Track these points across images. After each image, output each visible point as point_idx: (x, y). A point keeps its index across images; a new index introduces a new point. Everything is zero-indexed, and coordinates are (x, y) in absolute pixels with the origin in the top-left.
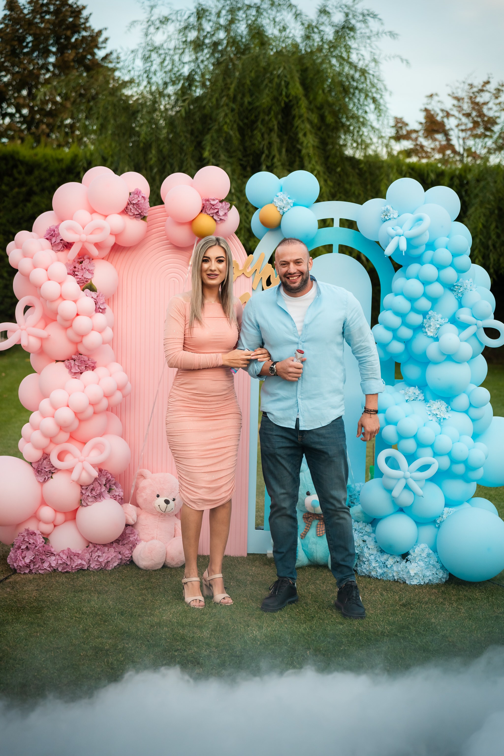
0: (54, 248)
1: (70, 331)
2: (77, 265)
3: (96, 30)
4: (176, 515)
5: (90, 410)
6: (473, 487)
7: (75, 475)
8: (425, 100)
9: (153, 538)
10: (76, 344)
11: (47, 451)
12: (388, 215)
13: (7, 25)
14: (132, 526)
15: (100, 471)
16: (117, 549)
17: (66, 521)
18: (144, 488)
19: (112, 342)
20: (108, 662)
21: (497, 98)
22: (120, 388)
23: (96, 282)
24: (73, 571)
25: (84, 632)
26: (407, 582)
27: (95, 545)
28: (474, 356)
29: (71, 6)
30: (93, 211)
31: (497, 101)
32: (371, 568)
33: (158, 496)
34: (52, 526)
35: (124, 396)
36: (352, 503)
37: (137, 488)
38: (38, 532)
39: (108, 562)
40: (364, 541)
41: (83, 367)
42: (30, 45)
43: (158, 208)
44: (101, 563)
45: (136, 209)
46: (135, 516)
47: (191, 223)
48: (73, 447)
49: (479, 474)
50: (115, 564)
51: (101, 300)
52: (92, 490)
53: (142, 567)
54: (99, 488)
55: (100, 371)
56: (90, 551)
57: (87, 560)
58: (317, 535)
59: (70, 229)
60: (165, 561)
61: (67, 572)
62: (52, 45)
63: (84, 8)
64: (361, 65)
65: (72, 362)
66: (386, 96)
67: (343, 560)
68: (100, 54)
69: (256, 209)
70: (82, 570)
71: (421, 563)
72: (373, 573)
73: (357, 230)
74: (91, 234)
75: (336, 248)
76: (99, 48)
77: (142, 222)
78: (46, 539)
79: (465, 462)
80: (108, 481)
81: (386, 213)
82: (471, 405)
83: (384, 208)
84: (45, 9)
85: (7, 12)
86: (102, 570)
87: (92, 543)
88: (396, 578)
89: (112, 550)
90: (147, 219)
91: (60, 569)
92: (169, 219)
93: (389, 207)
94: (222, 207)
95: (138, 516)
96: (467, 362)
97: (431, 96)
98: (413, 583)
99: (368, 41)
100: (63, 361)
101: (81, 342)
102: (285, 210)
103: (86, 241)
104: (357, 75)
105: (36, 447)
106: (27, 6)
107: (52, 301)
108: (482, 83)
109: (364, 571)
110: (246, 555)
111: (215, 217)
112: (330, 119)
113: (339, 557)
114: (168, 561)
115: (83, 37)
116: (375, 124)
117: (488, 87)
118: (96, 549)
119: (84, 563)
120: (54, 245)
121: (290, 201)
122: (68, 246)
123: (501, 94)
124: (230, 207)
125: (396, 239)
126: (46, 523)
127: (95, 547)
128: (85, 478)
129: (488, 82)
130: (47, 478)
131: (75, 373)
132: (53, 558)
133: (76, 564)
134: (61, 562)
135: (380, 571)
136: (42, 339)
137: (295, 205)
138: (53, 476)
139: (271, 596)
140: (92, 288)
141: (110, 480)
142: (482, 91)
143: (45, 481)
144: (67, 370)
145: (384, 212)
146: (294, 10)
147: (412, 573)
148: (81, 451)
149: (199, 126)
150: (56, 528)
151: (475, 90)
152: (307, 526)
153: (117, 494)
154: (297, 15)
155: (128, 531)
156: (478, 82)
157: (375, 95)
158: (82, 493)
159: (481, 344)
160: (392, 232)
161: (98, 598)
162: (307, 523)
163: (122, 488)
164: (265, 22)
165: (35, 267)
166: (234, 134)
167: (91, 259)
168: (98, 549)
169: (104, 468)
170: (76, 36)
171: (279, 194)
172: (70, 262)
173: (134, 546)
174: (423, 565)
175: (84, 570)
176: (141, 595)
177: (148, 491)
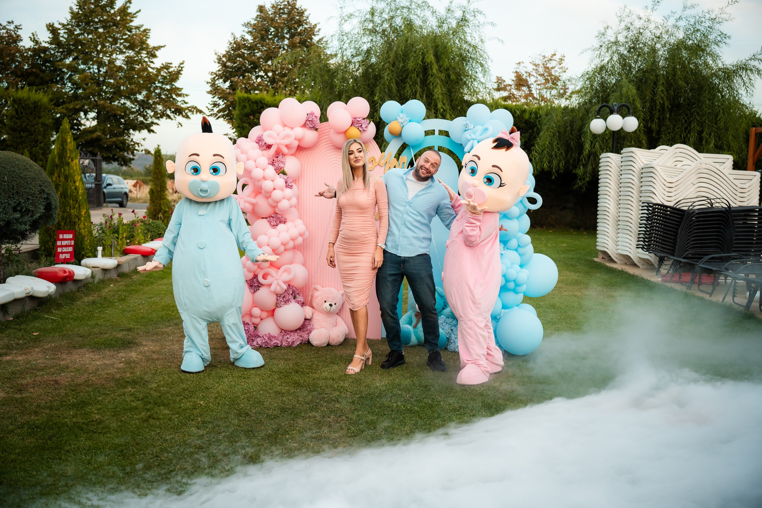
0: (261, 148)
1: (270, 200)
2: (275, 159)
3: (313, 24)
4: (337, 314)
5: (282, 248)
6: (521, 297)
7: (273, 288)
8: (516, 66)
9: (322, 327)
10: (274, 207)
11: (256, 273)
12: (468, 127)
13: (258, 21)
14: (309, 320)
15: (289, 285)
16: (299, 334)
17: (268, 317)
18: (317, 297)
19: (297, 206)
20: (282, 400)
21: (560, 64)
22: (301, 235)
23: (286, 169)
25: (271, 382)
28: (521, 215)
29: (298, 9)
30: (285, 126)
31: (560, 66)
33: (325, 302)
34: (259, 320)
35: (304, 240)
36: (445, 307)
37: (312, 297)
38: (250, 323)
39: (293, 342)
40: (452, 330)
41: (278, 222)
42: (273, 33)
43: (325, 124)
44: (289, 342)
45: (311, 124)
46: (311, 314)
47: (345, 132)
48: (272, 271)
49: (524, 288)
50: (298, 343)
51: (289, 181)
52: (284, 297)
53: (314, 345)
54: (288, 296)
55: (289, 224)
56: (283, 335)
57: (280, 341)
59: (270, 136)
61: (268, 348)
62: (287, 33)
63: (306, 10)
64: (473, 43)
65: (271, 218)
66: (489, 62)
67: (432, 340)
68: (316, 39)
69: (387, 124)
70: (277, 346)
73: (449, 137)
74: (283, 139)
76: (314, 35)
77: (315, 132)
78: (256, 328)
79: (514, 281)
80: (294, 292)
81: (466, 125)
82: (519, 245)
83: (465, 123)
84: (282, 11)
85: (259, 13)
86: (290, 347)
87: (283, 330)
89: (296, 334)
90: (319, 130)
91: (264, 346)
92: (332, 130)
93: (468, 122)
94: (364, 123)
95: (313, 314)
96: (517, 218)
97: (519, 63)
99: (478, 28)
100: (266, 218)
101: (277, 206)
102: (404, 124)
103: (280, 144)
104: (471, 50)
106: (271, 9)
107: (259, 181)
108: (551, 55)
110: (380, 339)
111: (360, 129)
112: (453, 77)
113: (430, 338)
114: (330, 342)
115: (305, 28)
116: (483, 80)
117: (555, 57)
119: (278, 342)
120: (261, 146)
121: (407, 119)
122: (269, 147)
123: (563, 61)
124: (370, 123)
125: (471, 141)
126: (256, 317)
127: (285, 332)
128: (279, 290)
129: (555, 55)
130: (256, 290)
131: (274, 225)
132: (259, 339)
133: (273, 343)
134: (264, 341)
136: (253, 205)
137: (410, 121)
138: (260, 289)
139: (387, 361)
140: (284, 173)
142: (551, 60)
143: (255, 292)
144: (269, 224)
146: (432, 9)
148: (277, 273)
149: (372, 81)
150: (262, 321)
151: (546, 59)
152: (417, 321)
153: (299, 300)
154: (433, 12)
155: (306, 323)
156: (548, 55)
157: (482, 62)
158: (277, 299)
159: (525, 207)
160: (469, 137)
161: (284, 363)
162: (417, 319)
163: (303, 296)
164: (412, 17)
165: (248, 160)
166: (394, 86)
167: (284, 155)
168: (287, 334)
169: (291, 284)
170: (301, 28)
171: (400, 114)
172: (271, 157)
173: (310, 332)
176: (311, 361)
177: (319, 299)
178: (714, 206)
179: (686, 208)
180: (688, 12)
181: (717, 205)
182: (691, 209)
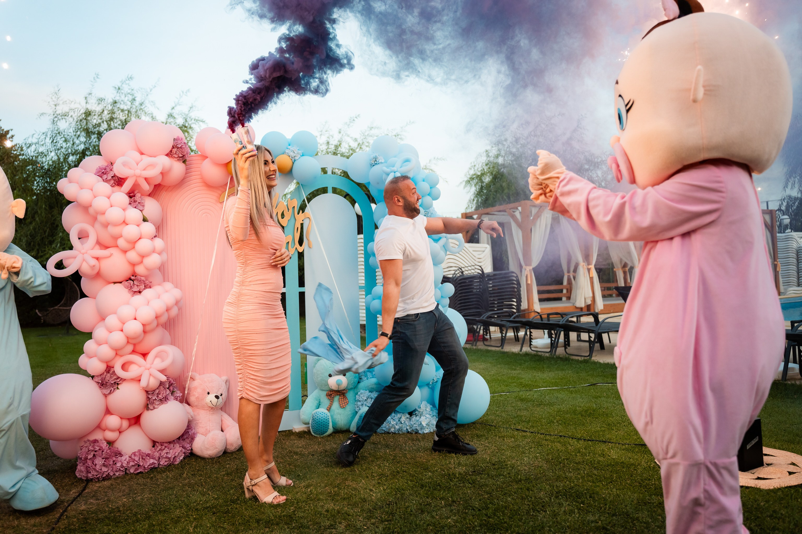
0: (107, 184)
1: (130, 254)
5: (155, 323)
7: (144, 383)
10: (133, 265)
11: (111, 364)
12: (377, 160)
15: (165, 375)
16: (181, 445)
17: (130, 426)
22: (177, 303)
24: (146, 471)
26: (420, 432)
27: (162, 444)
30: (141, 153)
32: (390, 425)
33: (209, 393)
34: (118, 433)
36: (361, 379)
38: (101, 440)
39: (175, 457)
41: (142, 287)
44: (169, 458)
45: (180, 153)
46: (191, 414)
47: (227, 164)
48: (137, 358)
50: (181, 458)
52: (158, 394)
53: (203, 456)
54: (164, 391)
55: (156, 288)
56: (158, 449)
57: (157, 458)
58: (341, 407)
59: (125, 164)
60: (226, 447)
61: (141, 473)
65: (131, 282)
70: (154, 468)
71: (428, 416)
72: (392, 430)
74: (144, 170)
75: (330, 190)
77: (183, 165)
78: (112, 445)
82: (442, 297)
86: (170, 466)
87: (158, 442)
88: (409, 430)
89: (177, 446)
90: (187, 162)
91: (132, 471)
98: (425, 432)
100: (121, 283)
101: (142, 262)
102: (296, 158)
103: (139, 176)
105: (102, 361)
109: (383, 429)
114: (228, 447)
118: (164, 447)
119: (156, 462)
120: (106, 181)
121: (300, 152)
122: (119, 182)
126: (112, 430)
127: (161, 445)
128: (153, 383)
130: (113, 389)
131: (135, 292)
133: (148, 464)
134: (133, 464)
135: (397, 427)
137: (303, 155)
138: (119, 387)
141: (172, 384)
143: (110, 392)
144: (126, 290)
145: (374, 158)
147: (424, 424)
148: (145, 361)
150: (121, 434)
152: (331, 402)
153: (178, 395)
155: (189, 428)
158: (148, 398)
162: (330, 399)
163: (180, 390)
165: (95, 198)
168: (165, 447)
171: (289, 147)
173: (193, 439)
174: (430, 417)
175: (156, 468)
177: (199, 390)
178: (464, 273)
179: (451, 276)
180: (373, 132)
181: (466, 272)
182: (455, 276)
